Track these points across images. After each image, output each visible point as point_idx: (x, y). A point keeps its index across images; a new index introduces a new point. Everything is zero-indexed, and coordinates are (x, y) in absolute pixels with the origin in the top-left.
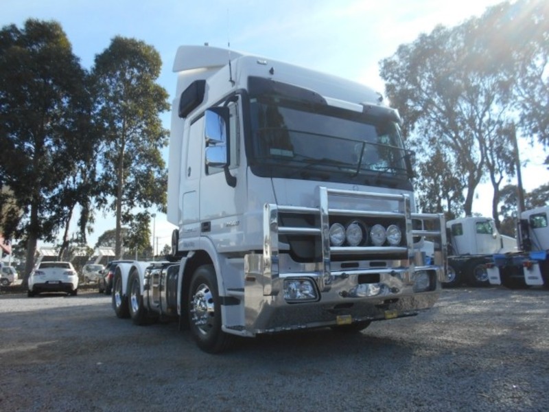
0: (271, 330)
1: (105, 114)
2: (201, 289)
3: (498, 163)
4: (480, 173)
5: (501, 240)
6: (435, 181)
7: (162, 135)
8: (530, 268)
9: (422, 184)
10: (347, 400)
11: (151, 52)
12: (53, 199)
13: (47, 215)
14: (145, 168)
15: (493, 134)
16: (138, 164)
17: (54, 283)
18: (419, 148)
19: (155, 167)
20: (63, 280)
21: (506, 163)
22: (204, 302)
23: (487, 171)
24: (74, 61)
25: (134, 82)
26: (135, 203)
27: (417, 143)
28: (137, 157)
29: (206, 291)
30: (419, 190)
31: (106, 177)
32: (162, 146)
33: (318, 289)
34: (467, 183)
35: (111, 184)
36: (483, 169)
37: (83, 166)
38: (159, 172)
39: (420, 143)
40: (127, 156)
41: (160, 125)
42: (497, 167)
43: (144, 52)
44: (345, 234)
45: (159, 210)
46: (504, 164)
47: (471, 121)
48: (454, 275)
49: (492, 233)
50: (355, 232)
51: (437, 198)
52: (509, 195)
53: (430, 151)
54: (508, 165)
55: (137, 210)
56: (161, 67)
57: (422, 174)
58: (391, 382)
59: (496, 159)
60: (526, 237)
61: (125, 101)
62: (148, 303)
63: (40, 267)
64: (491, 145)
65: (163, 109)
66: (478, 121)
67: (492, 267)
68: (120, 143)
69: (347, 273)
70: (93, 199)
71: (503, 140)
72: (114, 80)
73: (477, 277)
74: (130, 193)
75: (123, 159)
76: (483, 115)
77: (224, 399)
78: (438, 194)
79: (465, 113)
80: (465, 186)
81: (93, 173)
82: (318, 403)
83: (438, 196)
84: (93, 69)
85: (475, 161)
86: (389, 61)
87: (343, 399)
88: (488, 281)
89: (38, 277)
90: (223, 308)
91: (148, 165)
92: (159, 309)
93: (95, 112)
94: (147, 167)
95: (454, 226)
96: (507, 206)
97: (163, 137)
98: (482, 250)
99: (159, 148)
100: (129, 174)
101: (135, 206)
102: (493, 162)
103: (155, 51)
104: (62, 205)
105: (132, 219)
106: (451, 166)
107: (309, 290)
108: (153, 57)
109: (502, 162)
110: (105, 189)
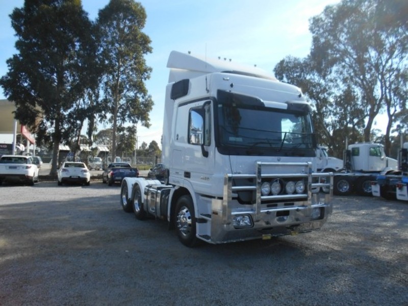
0: (225, 242)
1: (106, 54)
2: (183, 210)
3: (394, 99)
4: (379, 106)
5: (387, 161)
6: (345, 111)
7: (145, 71)
8: (401, 188)
9: (335, 111)
10: (264, 287)
11: (139, 8)
12: (70, 115)
13: (66, 126)
14: (134, 95)
15: (393, 77)
16: (128, 90)
17: (75, 177)
18: (335, 84)
19: (141, 94)
20: (81, 176)
21: (400, 100)
22: (186, 218)
23: (384, 104)
24: (83, 15)
25: (126, 30)
26: (126, 119)
27: (334, 81)
28: (128, 86)
29: (187, 212)
30: (332, 116)
31: (106, 101)
32: (145, 79)
33: (253, 221)
34: (369, 113)
35: (110, 105)
36: (382, 103)
37: (91, 92)
38: (143, 97)
39: (336, 81)
40: (121, 85)
41: (145, 64)
42: (392, 102)
43: (134, 8)
44: (271, 188)
45: (143, 125)
46: (398, 101)
47: (377, 66)
48: (348, 187)
49: (381, 156)
50: (276, 187)
51: (345, 123)
52: (404, 117)
53: (343, 87)
54: (402, 101)
55: (128, 124)
56: (146, 20)
57: (336, 104)
58: (289, 277)
59: (392, 97)
60: (405, 161)
61: (120, 45)
62: (147, 208)
63: (65, 166)
64: (390, 85)
65: (146, 52)
66: (381, 68)
67: (375, 184)
68: (117, 76)
69: (270, 210)
70: (97, 115)
71: (400, 82)
72: (112, 29)
73: (364, 189)
74: (122, 112)
75: (118, 87)
76: (387, 62)
77: (200, 281)
78: (346, 119)
79: (372, 60)
80: (367, 115)
81: (97, 96)
82: (249, 288)
83: (346, 121)
84: (97, 20)
85: (377, 97)
86: (317, 18)
87: (262, 287)
88: (371, 193)
89: (65, 173)
90: (197, 224)
91: (135, 92)
92: (154, 214)
93: (99, 53)
94: (135, 94)
95: (353, 149)
96: (401, 125)
97: (147, 73)
98: (372, 168)
99: (143, 80)
100: (122, 98)
101: (126, 121)
102: (391, 98)
103: (141, 7)
104: (76, 119)
105: (123, 131)
106: (358, 99)
107: (247, 221)
108: (140, 12)
109: (397, 99)
110: (106, 109)
